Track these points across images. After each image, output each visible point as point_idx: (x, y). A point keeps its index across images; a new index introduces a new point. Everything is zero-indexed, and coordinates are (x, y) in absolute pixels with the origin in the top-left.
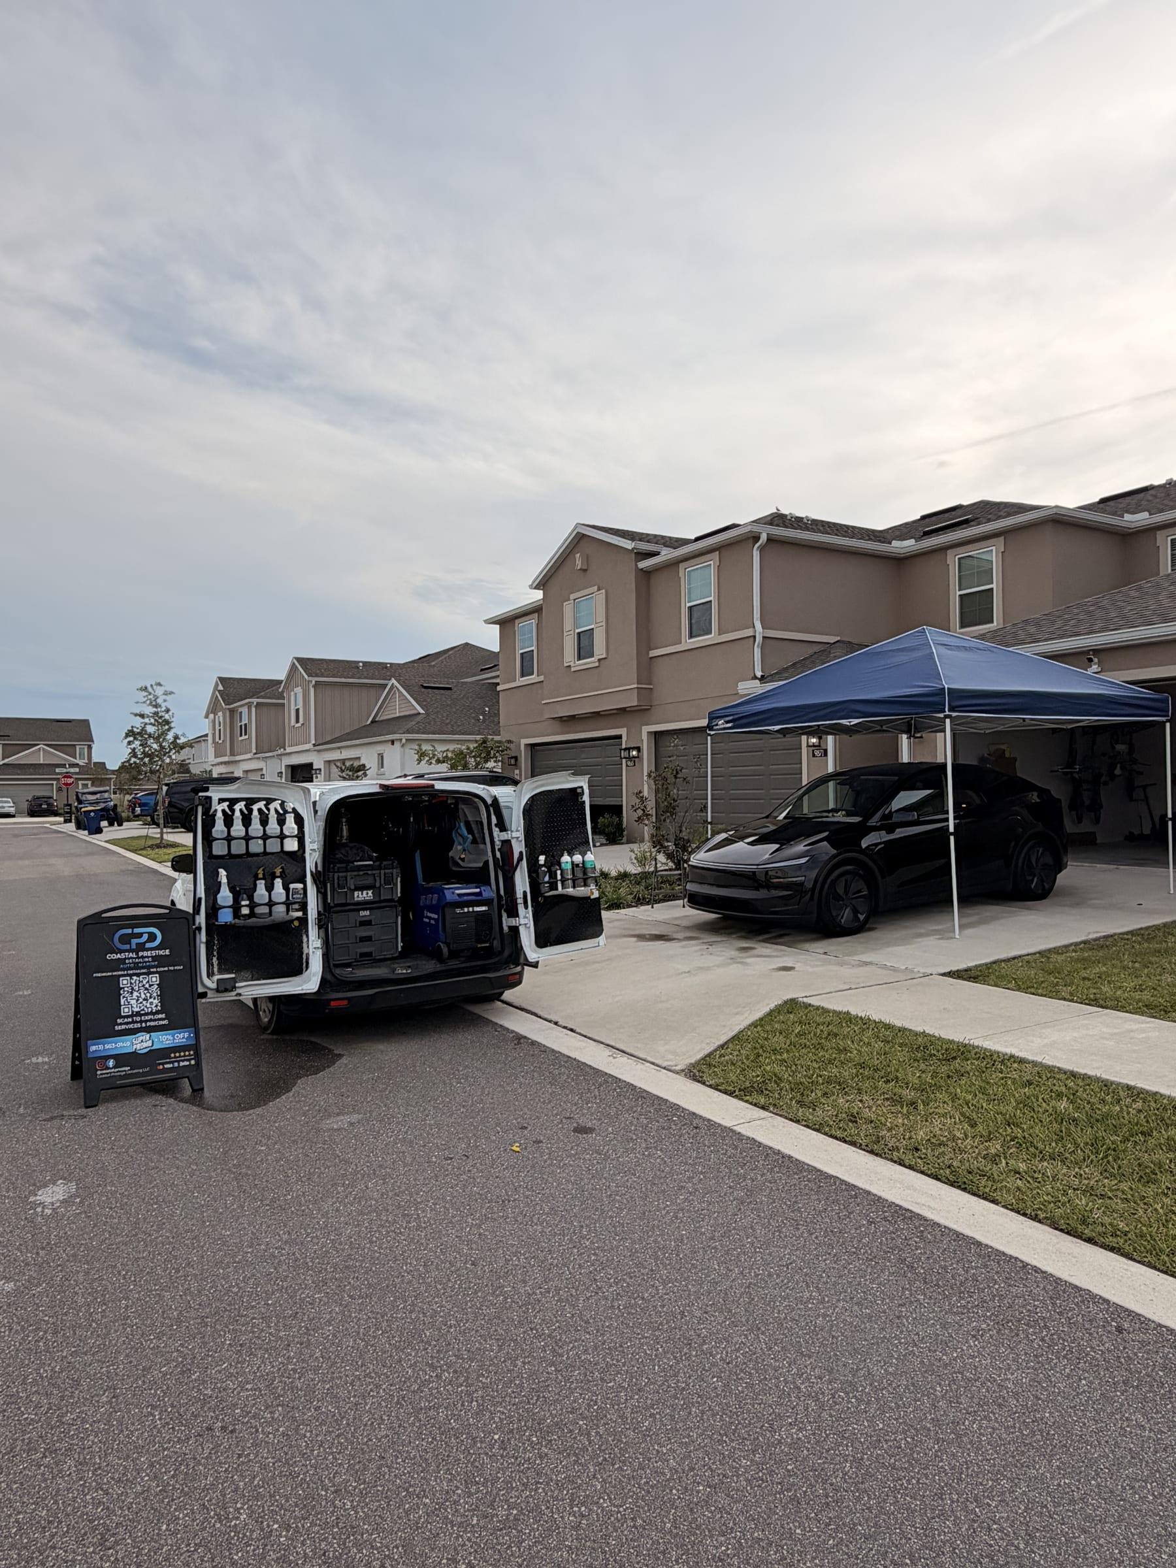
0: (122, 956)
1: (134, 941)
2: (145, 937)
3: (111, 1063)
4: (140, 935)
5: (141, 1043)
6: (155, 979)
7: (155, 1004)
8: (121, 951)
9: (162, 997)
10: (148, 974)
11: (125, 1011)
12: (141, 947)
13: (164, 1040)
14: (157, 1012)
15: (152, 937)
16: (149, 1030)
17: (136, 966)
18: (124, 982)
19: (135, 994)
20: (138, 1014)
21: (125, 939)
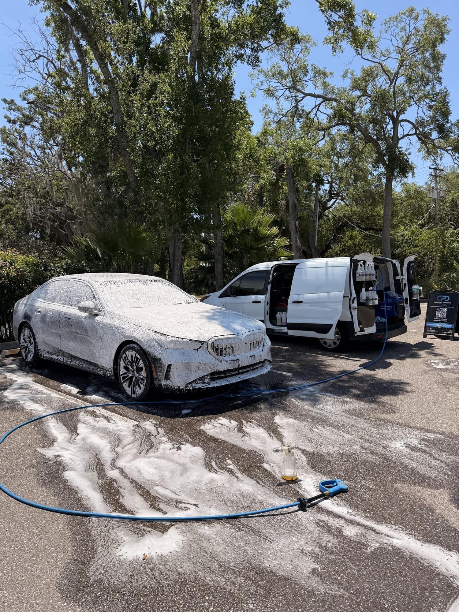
0: (439, 302)
1: (442, 299)
3: (431, 329)
4: (444, 298)
5: (439, 325)
6: (446, 309)
7: (445, 316)
9: (447, 315)
10: (444, 308)
11: (437, 316)
12: (444, 301)
13: (445, 326)
14: (445, 318)
15: (447, 298)
16: (442, 322)
17: (441, 305)
18: (438, 309)
19: (440, 313)
20: (440, 318)
21: (440, 298)
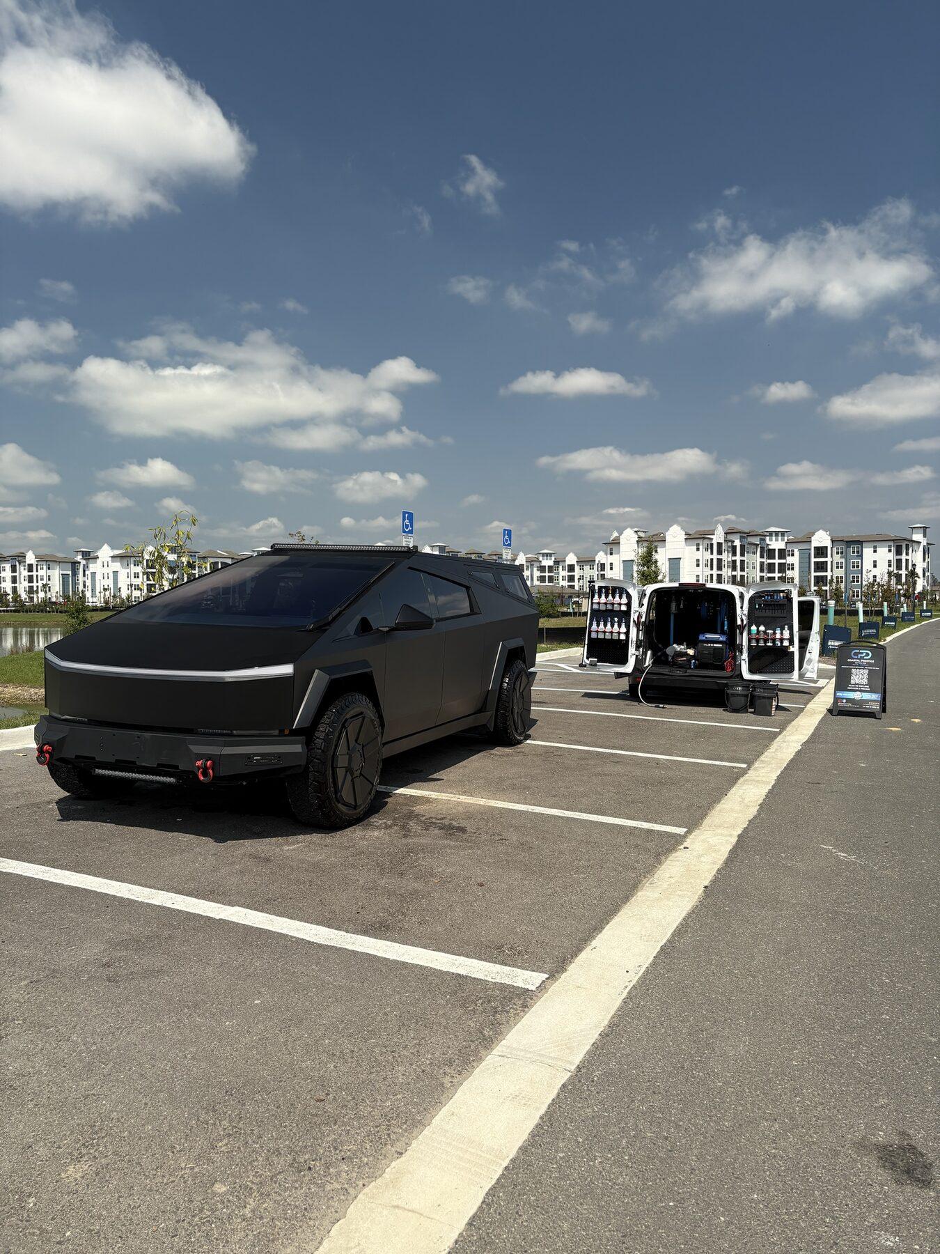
0: (855, 660)
1: (860, 655)
2: (865, 654)
3: (844, 701)
4: (863, 653)
5: (857, 696)
6: (867, 671)
7: (865, 681)
8: (853, 659)
9: (869, 679)
10: (864, 669)
11: (852, 682)
12: (862, 658)
13: (866, 696)
14: (866, 685)
15: (867, 654)
16: (861, 691)
17: (859, 665)
18: (853, 671)
19: (857, 676)
20: (858, 684)
21: (856, 654)
